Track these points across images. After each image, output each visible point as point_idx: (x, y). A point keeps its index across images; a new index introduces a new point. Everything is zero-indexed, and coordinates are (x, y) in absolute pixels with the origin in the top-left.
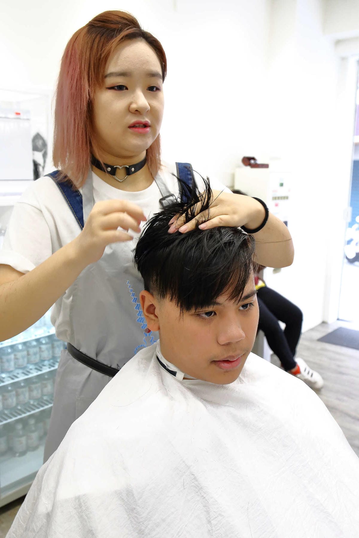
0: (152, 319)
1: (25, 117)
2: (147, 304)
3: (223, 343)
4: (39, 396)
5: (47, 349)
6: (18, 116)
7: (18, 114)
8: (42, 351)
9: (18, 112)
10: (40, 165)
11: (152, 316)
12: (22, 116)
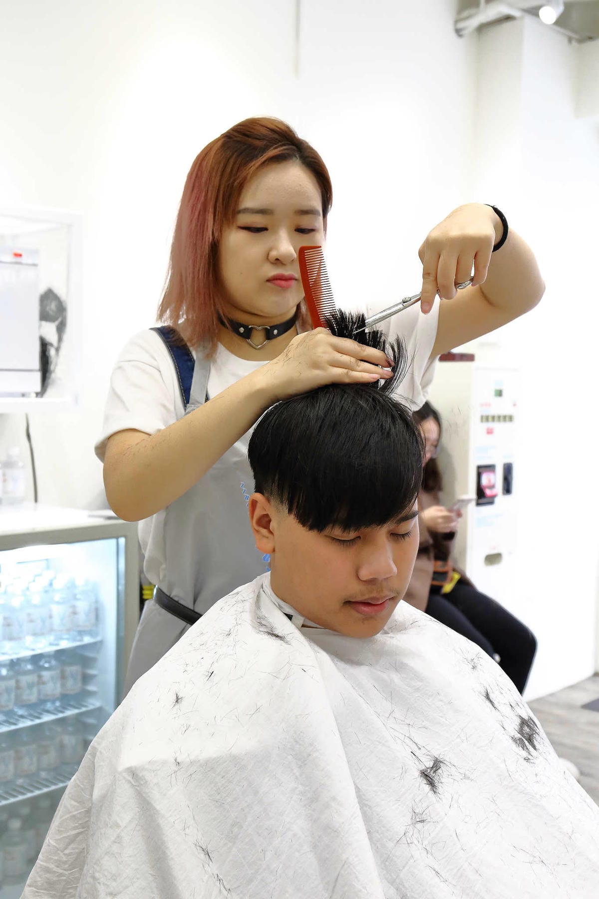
0: (264, 536)
1: (30, 261)
2: (258, 512)
3: (364, 579)
4: (33, 768)
5: (52, 678)
6: (18, 259)
7: (18, 255)
8: (44, 683)
9: (19, 252)
10: (51, 345)
11: (264, 531)
12: (24, 260)
